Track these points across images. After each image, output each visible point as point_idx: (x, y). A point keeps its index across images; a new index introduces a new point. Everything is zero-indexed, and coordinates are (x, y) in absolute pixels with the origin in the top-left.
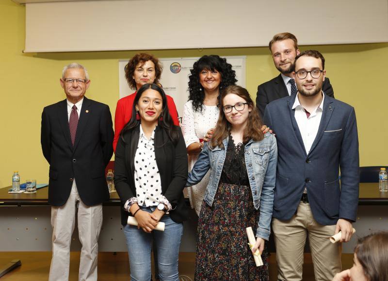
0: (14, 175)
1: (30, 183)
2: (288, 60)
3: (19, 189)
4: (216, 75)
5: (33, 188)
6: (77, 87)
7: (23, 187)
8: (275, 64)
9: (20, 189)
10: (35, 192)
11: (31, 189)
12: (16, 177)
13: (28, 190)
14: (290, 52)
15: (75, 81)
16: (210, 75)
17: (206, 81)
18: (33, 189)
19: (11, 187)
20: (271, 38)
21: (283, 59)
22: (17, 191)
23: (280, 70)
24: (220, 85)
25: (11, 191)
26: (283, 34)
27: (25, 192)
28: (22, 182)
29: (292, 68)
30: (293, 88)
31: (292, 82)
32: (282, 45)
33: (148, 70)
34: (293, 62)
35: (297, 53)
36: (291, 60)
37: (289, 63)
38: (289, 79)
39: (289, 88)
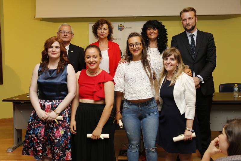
4: (156, 31)
14: (192, 19)
29: (193, 28)
30: (192, 39)
31: (192, 36)
32: (187, 15)
33: (105, 29)
34: (193, 25)
35: (195, 19)
36: (192, 23)
37: (191, 25)
38: (190, 34)
39: (190, 39)
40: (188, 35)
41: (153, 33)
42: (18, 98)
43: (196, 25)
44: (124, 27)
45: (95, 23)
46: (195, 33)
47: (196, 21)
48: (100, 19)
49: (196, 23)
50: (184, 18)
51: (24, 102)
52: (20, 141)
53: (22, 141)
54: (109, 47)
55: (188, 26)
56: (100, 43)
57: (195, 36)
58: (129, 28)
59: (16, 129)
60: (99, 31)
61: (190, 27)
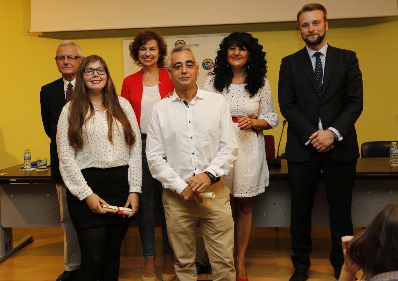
0: (26, 153)
1: (41, 161)
2: (315, 32)
3: (30, 166)
4: (244, 53)
5: (44, 165)
6: (68, 64)
7: (34, 165)
8: (302, 34)
9: (32, 167)
10: (46, 169)
11: (43, 167)
12: (27, 155)
13: (40, 167)
14: (320, 23)
15: (66, 58)
16: (237, 52)
17: (234, 58)
18: (44, 167)
19: (23, 164)
20: (301, 9)
21: (312, 30)
22: (29, 169)
23: (307, 41)
24: (247, 64)
25: (23, 168)
26: (312, 5)
27: (37, 170)
28: (34, 160)
29: (320, 40)
30: (319, 62)
31: (318, 55)
32: (311, 16)
33: (152, 49)
34: (321, 34)
35: (325, 25)
36: (319, 31)
37: (317, 34)
38: (315, 52)
39: (314, 61)
40: (312, 53)
41: (238, 57)
42: (5, 173)
43: (326, 36)
44: (185, 44)
45: (134, 38)
46: (323, 50)
47: (327, 28)
48: (143, 32)
49: (325, 31)
50: (304, 22)
51: (15, 180)
52: (10, 248)
53: (13, 248)
54: (160, 81)
55: (312, 37)
56: (144, 74)
57: (323, 55)
58: (195, 45)
59: (2, 226)
60: (142, 53)
61: (316, 37)
